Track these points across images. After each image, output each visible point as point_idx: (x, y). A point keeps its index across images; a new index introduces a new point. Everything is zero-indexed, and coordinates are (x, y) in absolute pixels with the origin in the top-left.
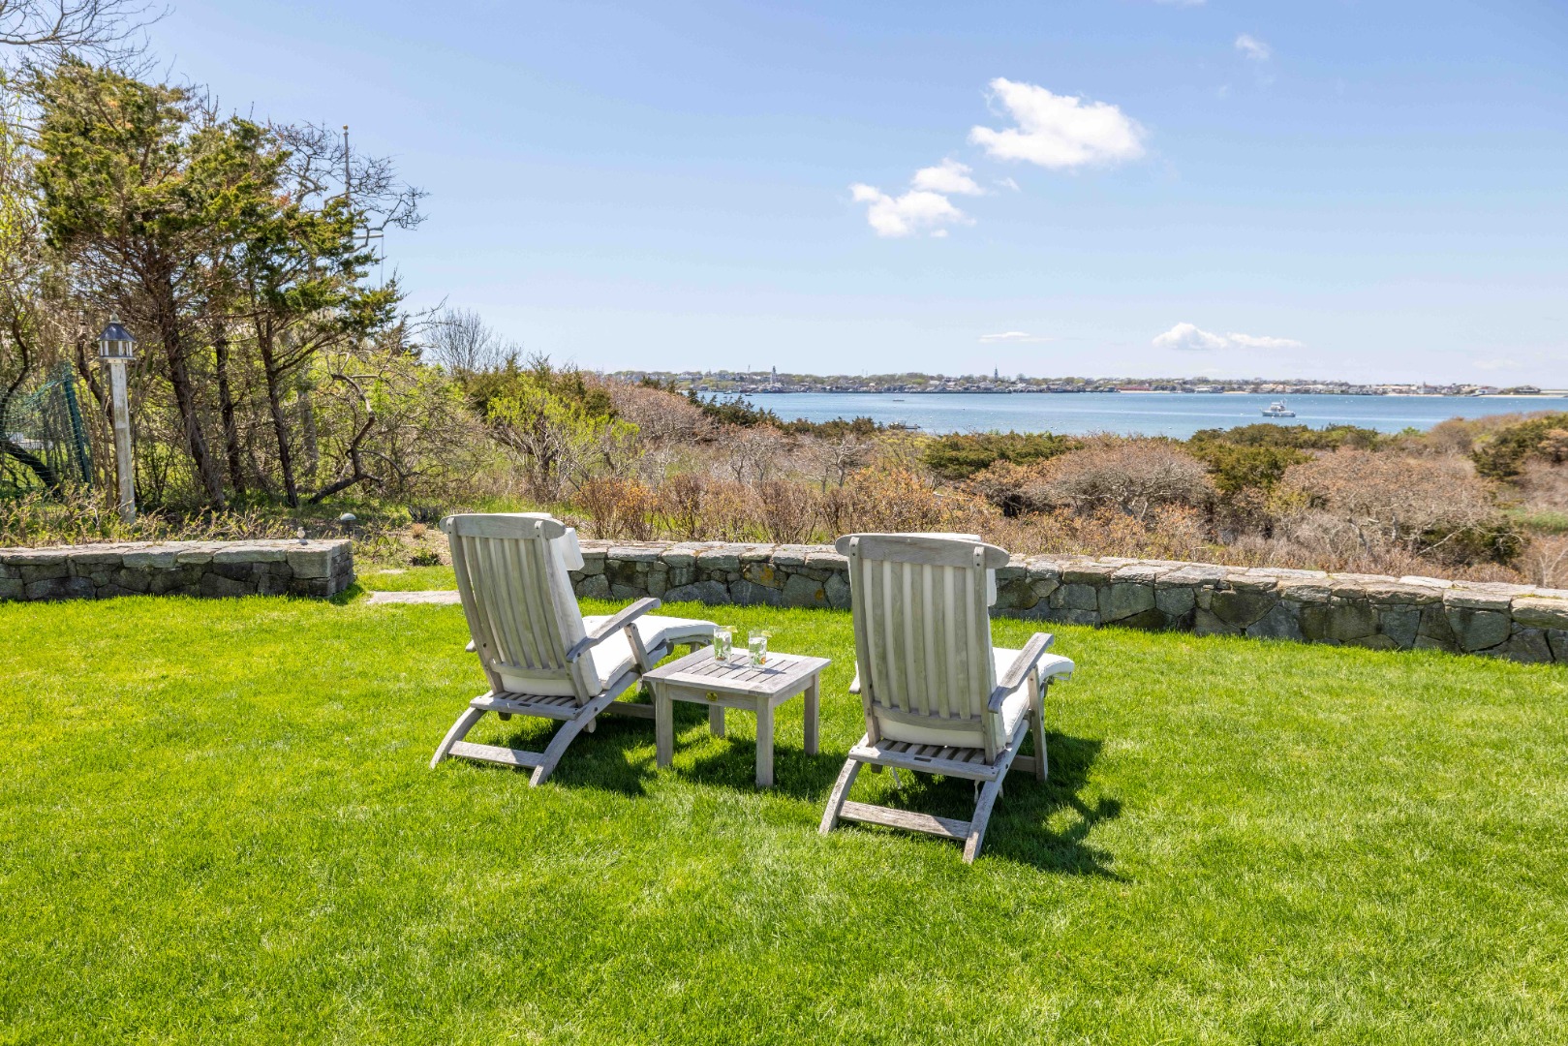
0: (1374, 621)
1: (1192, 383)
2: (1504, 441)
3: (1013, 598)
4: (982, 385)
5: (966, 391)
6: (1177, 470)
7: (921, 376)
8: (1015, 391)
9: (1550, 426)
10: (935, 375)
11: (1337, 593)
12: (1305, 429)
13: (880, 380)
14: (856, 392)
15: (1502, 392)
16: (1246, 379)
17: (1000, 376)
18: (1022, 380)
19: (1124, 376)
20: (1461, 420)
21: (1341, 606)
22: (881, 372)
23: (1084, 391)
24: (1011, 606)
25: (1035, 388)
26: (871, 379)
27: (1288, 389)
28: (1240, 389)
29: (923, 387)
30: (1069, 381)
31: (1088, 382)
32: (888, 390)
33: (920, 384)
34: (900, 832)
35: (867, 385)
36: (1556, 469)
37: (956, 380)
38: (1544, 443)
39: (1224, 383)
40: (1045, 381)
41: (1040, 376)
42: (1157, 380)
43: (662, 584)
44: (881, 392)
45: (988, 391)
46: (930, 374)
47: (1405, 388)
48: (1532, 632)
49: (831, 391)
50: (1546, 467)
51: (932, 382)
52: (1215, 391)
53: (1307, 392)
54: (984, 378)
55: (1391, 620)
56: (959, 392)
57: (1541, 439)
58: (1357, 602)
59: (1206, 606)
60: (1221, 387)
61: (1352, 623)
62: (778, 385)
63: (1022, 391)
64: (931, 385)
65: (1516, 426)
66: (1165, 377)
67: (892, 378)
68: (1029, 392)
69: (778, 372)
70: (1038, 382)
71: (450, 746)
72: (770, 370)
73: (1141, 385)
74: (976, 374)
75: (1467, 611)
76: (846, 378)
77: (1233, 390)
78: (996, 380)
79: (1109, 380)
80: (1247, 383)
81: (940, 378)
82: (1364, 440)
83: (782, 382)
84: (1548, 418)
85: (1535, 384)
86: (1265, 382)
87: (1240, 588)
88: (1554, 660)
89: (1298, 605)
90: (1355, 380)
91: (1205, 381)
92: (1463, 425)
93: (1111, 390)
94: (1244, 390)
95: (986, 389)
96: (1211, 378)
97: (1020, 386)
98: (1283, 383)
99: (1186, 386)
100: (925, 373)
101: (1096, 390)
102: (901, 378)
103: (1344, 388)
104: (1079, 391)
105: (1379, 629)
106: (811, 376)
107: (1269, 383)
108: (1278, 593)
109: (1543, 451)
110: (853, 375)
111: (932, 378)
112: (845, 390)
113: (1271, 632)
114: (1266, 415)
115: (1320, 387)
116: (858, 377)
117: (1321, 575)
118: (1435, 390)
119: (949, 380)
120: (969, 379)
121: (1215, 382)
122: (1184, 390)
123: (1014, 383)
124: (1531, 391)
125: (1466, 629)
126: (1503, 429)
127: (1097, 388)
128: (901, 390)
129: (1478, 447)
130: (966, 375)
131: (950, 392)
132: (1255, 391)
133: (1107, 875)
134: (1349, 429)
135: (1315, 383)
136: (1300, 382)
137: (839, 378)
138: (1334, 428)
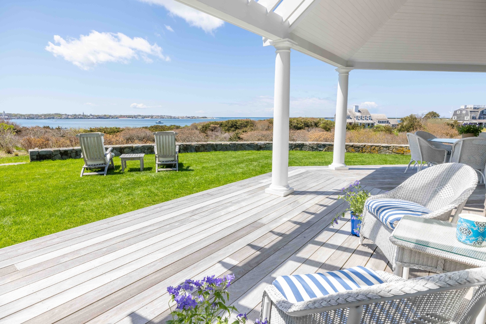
0: (205, 148)
1: (137, 116)
2: (203, 127)
3: (150, 151)
4: (80, 117)
5: (75, 118)
6: (148, 134)
7: (60, 114)
8: (90, 118)
9: (211, 124)
10: (64, 114)
11: (200, 145)
12: (166, 126)
13: (45, 115)
14: (37, 119)
15: (200, 118)
16: (149, 115)
17: (85, 114)
18: (91, 115)
19: (119, 114)
20: (195, 123)
21: (201, 146)
22: (45, 113)
23: (109, 118)
24: (150, 152)
25: (95, 117)
26: (42, 115)
27: (159, 117)
28: (148, 117)
29: (60, 117)
30: (105, 116)
31: (110, 116)
32: (49, 118)
33: (59, 116)
34: (167, 171)
35: (41, 117)
36: (212, 132)
37: (71, 115)
38: (210, 127)
39: (144, 116)
40: (98, 115)
41: (96, 114)
42: (128, 115)
43: (75, 155)
44: (46, 119)
45: (81, 118)
46: (62, 114)
47: (182, 117)
48: (224, 147)
49: (28, 119)
50: (211, 132)
51: (63, 116)
52: (143, 118)
53: (163, 118)
54: (80, 115)
55: (207, 148)
56: (72, 119)
57: (209, 126)
58: (203, 146)
59: (182, 148)
60: (144, 117)
61: (202, 149)
62: (7, 117)
63: (92, 118)
64: (63, 117)
65: (205, 124)
66: (130, 115)
67: (50, 115)
68: (94, 118)
69: (6, 113)
70: (96, 116)
71: (83, 174)
72: (3, 112)
73: (124, 116)
74: (77, 114)
75: (217, 145)
76: (33, 115)
77: (147, 118)
78: (84, 115)
79: (116, 115)
80: (150, 116)
81: (66, 115)
82: (178, 128)
83: (8, 116)
84: (210, 123)
85: (206, 116)
86: (154, 116)
87: (186, 145)
88: (227, 150)
89: (195, 147)
90: (173, 115)
91: (140, 116)
92: (196, 124)
93: (117, 118)
94: (149, 118)
95: (80, 118)
96: (141, 115)
97: (91, 117)
98: (158, 116)
99: (135, 117)
100: (61, 113)
101: (112, 118)
102: (52, 115)
103: (171, 117)
104: (108, 118)
105: (206, 149)
106: (19, 114)
107: (155, 116)
108: (192, 145)
109: (210, 129)
110: (35, 114)
111: (63, 115)
112: (33, 118)
113: (191, 151)
114: (157, 123)
115: (166, 117)
116: (37, 115)
117: (196, 143)
118: (189, 117)
119: (69, 115)
120: (75, 115)
121: (142, 116)
122: (135, 118)
123: (89, 116)
124: (205, 117)
125: (217, 148)
126: (203, 125)
127: (113, 117)
128: (53, 118)
129: (199, 128)
130: (74, 114)
131: (70, 119)
132: (152, 118)
133: (190, 170)
134: (175, 126)
135: (164, 116)
136: (161, 116)
137: (30, 115)
138: (172, 126)
